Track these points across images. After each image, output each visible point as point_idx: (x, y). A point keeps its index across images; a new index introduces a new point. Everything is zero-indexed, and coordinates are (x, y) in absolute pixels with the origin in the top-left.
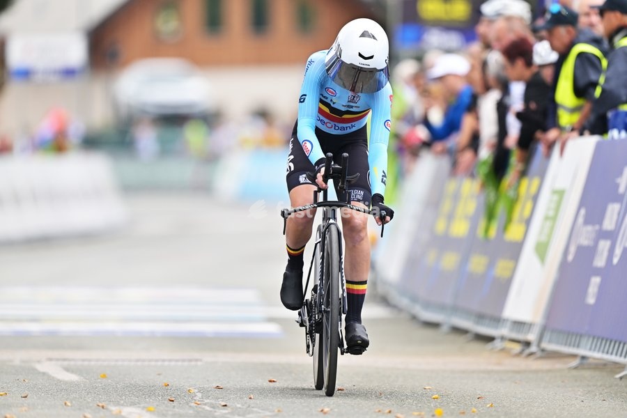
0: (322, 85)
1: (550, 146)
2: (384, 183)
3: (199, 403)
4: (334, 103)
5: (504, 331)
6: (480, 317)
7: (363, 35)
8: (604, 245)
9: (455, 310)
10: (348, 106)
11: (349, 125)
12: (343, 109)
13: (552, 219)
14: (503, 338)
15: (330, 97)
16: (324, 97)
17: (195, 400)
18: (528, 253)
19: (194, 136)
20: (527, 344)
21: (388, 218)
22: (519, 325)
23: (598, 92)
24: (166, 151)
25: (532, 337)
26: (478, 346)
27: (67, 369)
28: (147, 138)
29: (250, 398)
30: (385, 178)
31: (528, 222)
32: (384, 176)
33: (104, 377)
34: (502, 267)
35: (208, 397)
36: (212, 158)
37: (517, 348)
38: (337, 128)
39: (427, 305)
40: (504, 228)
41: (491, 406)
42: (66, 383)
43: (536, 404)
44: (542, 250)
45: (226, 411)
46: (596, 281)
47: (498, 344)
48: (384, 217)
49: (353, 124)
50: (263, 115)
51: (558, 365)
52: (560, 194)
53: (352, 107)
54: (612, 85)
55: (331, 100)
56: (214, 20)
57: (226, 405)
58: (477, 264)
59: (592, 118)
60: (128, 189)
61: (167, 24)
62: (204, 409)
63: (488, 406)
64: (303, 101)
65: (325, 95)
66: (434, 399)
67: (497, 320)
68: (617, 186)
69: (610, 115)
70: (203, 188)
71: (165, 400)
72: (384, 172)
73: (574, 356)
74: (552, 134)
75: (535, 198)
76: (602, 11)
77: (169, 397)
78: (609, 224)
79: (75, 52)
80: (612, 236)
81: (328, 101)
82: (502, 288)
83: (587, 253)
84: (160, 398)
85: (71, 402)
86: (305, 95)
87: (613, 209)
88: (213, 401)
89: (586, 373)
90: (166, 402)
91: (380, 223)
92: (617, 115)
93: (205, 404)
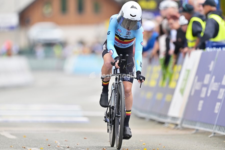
0: (116, 28)
1: (185, 54)
2: (141, 67)
3: (59, 146)
4: (121, 35)
5: (169, 120)
6: (160, 115)
7: (132, 7)
8: (204, 89)
9: (151, 112)
10: (126, 37)
11: (127, 44)
12: (124, 38)
13: (186, 80)
14: (168, 123)
15: (119, 33)
16: (117, 33)
17: (58, 145)
18: (177, 92)
19: (57, 51)
20: (177, 125)
21: (143, 80)
22: (174, 118)
23: (202, 34)
24: (47, 56)
25: (178, 122)
26: (159, 126)
27: (12, 134)
28: (40, 51)
29: (77, 144)
30: (141, 65)
31: (177, 81)
32: (141, 64)
33: (25, 137)
34: (168, 97)
35: (62, 144)
36: (63, 58)
37: (173, 126)
38: (122, 46)
39: (141, 111)
40: (168, 83)
41: (164, 147)
42: (11, 139)
43: (180, 147)
44: (182, 91)
45: (69, 149)
46: (201, 102)
47: (166, 125)
48: (142, 80)
49: (128, 44)
50: (82, 43)
51: (188, 132)
52: (189, 71)
53: (128, 37)
54: (207, 32)
55: (120, 34)
56: (64, 8)
57: (69, 147)
58: (159, 96)
59: (200, 44)
60: (34, 69)
61: (47, 10)
62: (61, 148)
63: (163, 147)
64: (109, 34)
65: (117, 32)
66: (144, 144)
67: (166, 116)
68: (209, 68)
69: (206, 42)
70: (60, 69)
71: (47, 145)
72: (141, 62)
73: (193, 129)
74: (186, 49)
75: (180, 73)
76: (204, 5)
77: (48, 144)
78: (206, 82)
79: (14, 20)
80: (207, 86)
81: (118, 34)
82: (168, 105)
83: (198, 92)
84: (45, 144)
85: (13, 146)
86: (110, 32)
87: (208, 77)
88: (64, 146)
89: (198, 135)
90: (47, 146)
91: (140, 82)
92: (209, 42)
93: (61, 147)
